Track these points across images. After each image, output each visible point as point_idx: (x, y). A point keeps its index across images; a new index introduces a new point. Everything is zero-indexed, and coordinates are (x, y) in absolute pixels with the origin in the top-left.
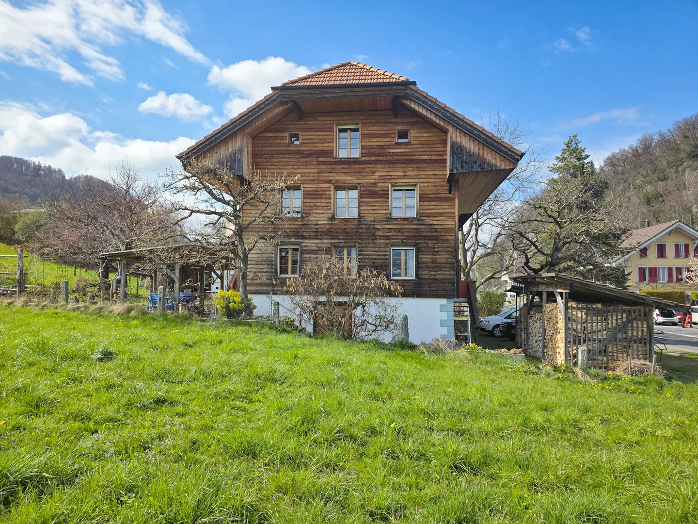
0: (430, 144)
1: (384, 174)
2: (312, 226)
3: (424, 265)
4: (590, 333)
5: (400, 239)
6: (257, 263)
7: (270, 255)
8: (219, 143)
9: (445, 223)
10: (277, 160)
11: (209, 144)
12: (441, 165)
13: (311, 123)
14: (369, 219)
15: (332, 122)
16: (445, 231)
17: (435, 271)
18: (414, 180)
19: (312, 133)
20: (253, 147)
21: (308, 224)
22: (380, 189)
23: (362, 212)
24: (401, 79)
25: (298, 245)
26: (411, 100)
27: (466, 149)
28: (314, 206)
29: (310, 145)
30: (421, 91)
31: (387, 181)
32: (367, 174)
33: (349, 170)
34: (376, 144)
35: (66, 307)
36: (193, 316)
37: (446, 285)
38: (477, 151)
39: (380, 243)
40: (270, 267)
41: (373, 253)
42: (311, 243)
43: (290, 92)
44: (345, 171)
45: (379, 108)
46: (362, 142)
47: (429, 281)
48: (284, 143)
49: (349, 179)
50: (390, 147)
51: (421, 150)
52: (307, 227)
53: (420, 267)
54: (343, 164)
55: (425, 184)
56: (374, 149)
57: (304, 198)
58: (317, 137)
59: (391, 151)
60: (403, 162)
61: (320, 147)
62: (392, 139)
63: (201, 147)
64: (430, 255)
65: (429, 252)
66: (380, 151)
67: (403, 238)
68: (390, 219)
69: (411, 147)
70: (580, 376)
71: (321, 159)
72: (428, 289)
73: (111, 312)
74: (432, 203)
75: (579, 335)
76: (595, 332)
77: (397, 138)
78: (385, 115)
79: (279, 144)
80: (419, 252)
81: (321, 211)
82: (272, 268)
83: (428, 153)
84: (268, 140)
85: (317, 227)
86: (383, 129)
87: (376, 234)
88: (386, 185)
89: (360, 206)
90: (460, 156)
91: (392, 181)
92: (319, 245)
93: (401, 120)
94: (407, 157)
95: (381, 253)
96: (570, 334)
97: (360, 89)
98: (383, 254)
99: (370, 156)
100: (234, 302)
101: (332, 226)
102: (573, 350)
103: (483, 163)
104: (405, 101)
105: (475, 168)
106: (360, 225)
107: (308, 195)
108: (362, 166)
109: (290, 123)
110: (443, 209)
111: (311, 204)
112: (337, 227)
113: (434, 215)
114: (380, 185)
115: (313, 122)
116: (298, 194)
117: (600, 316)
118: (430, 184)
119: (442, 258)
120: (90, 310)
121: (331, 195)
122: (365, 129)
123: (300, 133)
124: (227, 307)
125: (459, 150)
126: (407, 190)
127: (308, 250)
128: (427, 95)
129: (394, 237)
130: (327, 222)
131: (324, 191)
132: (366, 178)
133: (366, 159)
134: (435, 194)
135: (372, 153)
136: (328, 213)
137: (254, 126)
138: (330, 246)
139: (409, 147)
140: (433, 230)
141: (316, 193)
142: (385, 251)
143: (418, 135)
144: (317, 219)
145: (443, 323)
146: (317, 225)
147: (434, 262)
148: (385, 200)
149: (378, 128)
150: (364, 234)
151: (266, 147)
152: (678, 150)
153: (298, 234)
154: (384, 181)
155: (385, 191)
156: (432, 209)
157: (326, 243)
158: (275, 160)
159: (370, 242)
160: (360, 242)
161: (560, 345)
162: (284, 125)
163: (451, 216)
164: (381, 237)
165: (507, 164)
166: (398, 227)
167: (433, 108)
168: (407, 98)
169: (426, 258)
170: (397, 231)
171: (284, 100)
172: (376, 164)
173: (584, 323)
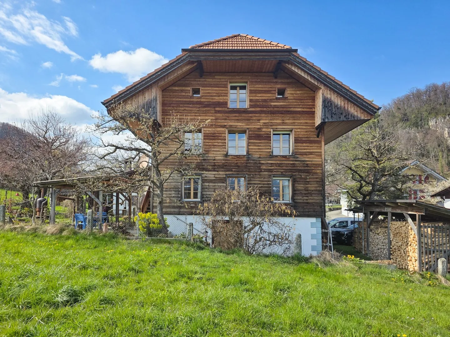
0: (302, 100)
1: (267, 121)
2: (210, 161)
3: (299, 192)
4: (438, 245)
5: (280, 172)
6: (167, 190)
7: (177, 184)
8: (138, 93)
9: (314, 160)
10: (183, 109)
11: (130, 93)
12: (311, 115)
13: (209, 80)
14: (256, 156)
15: (226, 80)
16: (314, 166)
17: (307, 197)
18: (290, 127)
19: (210, 88)
20: (162, 98)
21: (208, 159)
22: (263, 133)
23: (250, 150)
24: (286, 47)
25: (199, 175)
26: (292, 64)
27: (334, 104)
28: (212, 145)
29: (209, 97)
30: (301, 57)
31: (270, 127)
32: (254, 121)
33: (240, 118)
34: (261, 98)
35: (3, 228)
36: (118, 235)
37: (315, 207)
38: (343, 105)
39: (265, 175)
40: (177, 193)
41: (259, 182)
42: (210, 174)
43: (197, 54)
44: (236, 118)
45: (264, 71)
46: (250, 96)
47: (303, 204)
48: (188, 96)
49: (241, 125)
50: (271, 100)
51: (295, 103)
52: (207, 161)
53: (296, 194)
54: (236, 113)
55: (299, 130)
56: (259, 102)
57: (204, 139)
58: (214, 91)
59: (272, 104)
60: (281, 113)
61: (217, 99)
62: (273, 95)
63: (123, 95)
64: (303, 184)
65: (302, 182)
66: (264, 103)
67: (283, 171)
68: (272, 156)
69: (288, 101)
70: (444, 282)
71: (217, 109)
72: (302, 210)
73: (45, 232)
74: (304, 145)
75: (430, 247)
76: (441, 245)
77: (277, 94)
78: (268, 76)
79: (184, 96)
80: (295, 182)
81: (218, 150)
82: (179, 194)
83: (301, 106)
84: (175, 92)
85: (215, 161)
86: (266, 87)
87: (262, 167)
88: (269, 130)
89: (248, 146)
90: (330, 108)
91: (273, 127)
92: (216, 176)
93: (280, 81)
94: (285, 109)
95: (265, 183)
96: (422, 246)
97: (253, 54)
98: (266, 183)
99: (256, 107)
100: (154, 223)
101: (226, 161)
102: (425, 259)
103: (348, 114)
104: (287, 65)
105: (342, 118)
106: (248, 160)
107: (207, 136)
108: (250, 115)
109: (193, 80)
110: (313, 149)
111: (210, 144)
112: (230, 162)
113: (305, 154)
114: (264, 130)
115: (211, 80)
116: (200, 135)
117: (444, 232)
118: (302, 130)
119: (312, 187)
120: (26, 231)
121: (225, 137)
122: (252, 86)
123: (201, 88)
124: (148, 228)
125: (329, 104)
126: (283, 134)
127: (208, 179)
128: (306, 60)
129: (275, 170)
130: (222, 158)
131: (220, 134)
132: (253, 124)
133: (253, 109)
134: (307, 138)
135: (258, 105)
136: (223, 151)
137: (166, 80)
138: (225, 176)
139: (287, 101)
140: (305, 165)
141: (213, 135)
142: (269, 181)
143: (293, 92)
144: (215, 155)
145: (313, 237)
146: (214, 160)
147: (306, 190)
148: (268, 141)
149: (262, 86)
150: (252, 167)
151: (174, 98)
152: (394, 116)
153: (200, 167)
154: (267, 127)
155: (268, 134)
156: (304, 149)
157: (222, 174)
158: (181, 109)
159: (257, 173)
160: (249, 173)
161: (410, 254)
162: (188, 81)
163: (319, 155)
164: (266, 170)
165: (366, 116)
166: (278, 162)
167: (311, 71)
168: (288, 62)
169: (300, 187)
170: (278, 165)
171: (192, 60)
172: (260, 113)
173: (433, 238)
